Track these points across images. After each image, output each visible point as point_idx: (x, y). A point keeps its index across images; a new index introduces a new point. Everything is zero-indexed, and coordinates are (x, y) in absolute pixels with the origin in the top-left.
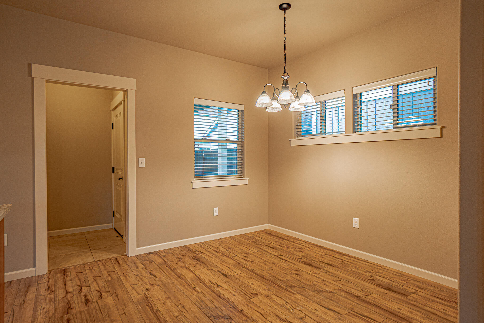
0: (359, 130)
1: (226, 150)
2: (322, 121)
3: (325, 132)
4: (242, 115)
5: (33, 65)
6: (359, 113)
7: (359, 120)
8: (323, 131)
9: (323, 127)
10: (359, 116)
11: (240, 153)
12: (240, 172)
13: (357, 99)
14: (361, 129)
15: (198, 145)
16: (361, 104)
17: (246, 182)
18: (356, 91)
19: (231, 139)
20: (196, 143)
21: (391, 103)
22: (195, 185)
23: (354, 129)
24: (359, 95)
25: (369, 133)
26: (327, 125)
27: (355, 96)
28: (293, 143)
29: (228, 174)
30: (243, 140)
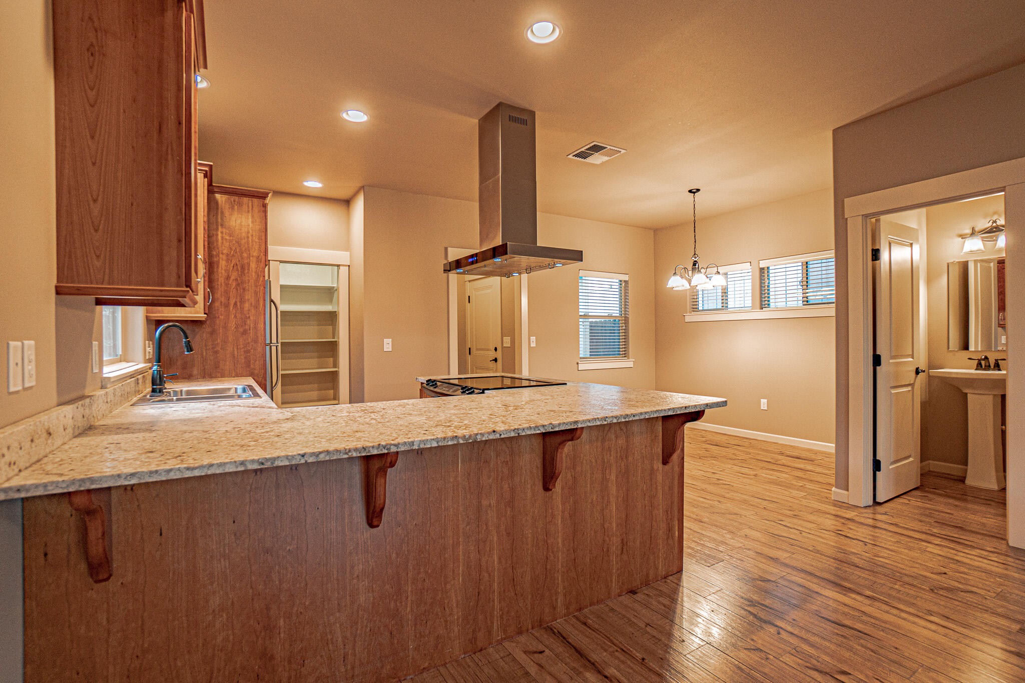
0: (767, 306)
1: (588, 323)
2: (724, 294)
3: (727, 307)
4: (626, 287)
5: (449, 249)
6: (766, 291)
7: (766, 299)
8: (725, 307)
9: (724, 301)
10: (766, 295)
11: (623, 331)
12: (624, 352)
13: (764, 273)
14: (768, 305)
15: (583, 322)
16: (769, 279)
17: (631, 364)
18: (763, 264)
19: (613, 315)
20: (581, 320)
21: (800, 279)
22: (581, 367)
23: (761, 305)
24: (766, 269)
25: (777, 310)
26: (729, 300)
27: (762, 269)
28: (688, 319)
29: (590, 355)
30: (627, 316)
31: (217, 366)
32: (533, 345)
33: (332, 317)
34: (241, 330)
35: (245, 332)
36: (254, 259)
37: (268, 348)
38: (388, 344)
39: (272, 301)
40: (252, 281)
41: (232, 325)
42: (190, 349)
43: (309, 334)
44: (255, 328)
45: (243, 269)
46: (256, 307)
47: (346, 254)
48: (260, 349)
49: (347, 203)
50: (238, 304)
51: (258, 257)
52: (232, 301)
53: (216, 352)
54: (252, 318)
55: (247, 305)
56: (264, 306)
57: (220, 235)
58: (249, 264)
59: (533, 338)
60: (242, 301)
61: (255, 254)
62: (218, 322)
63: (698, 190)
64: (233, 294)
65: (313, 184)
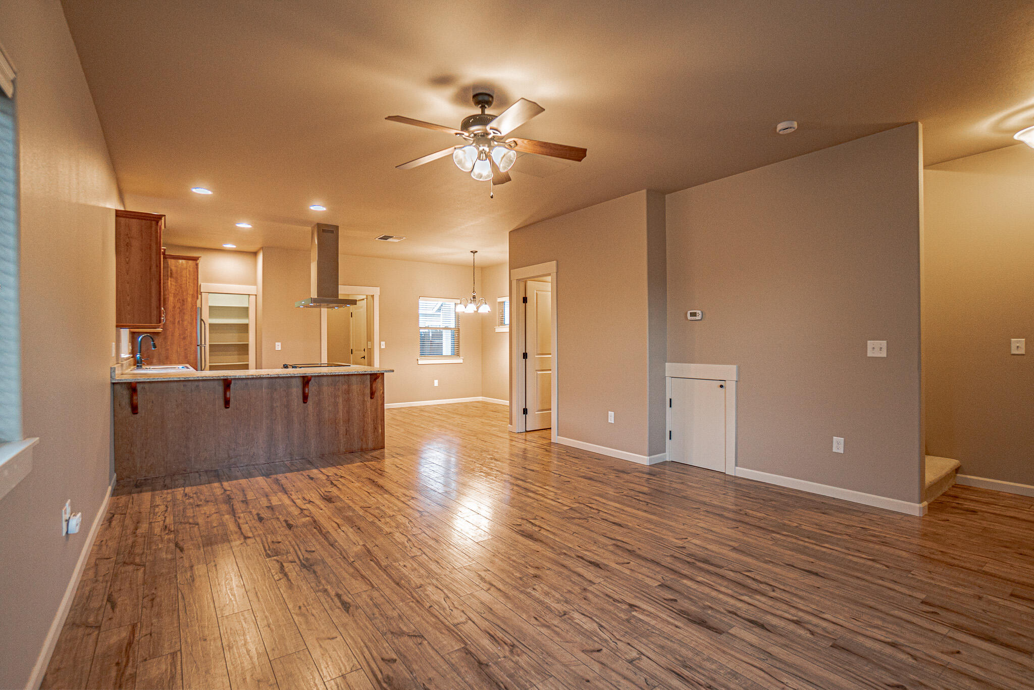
31: (167, 358)
32: (383, 347)
33: (245, 328)
34: (182, 337)
35: (184, 338)
36: (190, 296)
37: (199, 347)
38: (278, 346)
39: (202, 320)
40: (189, 308)
41: (177, 334)
42: (155, 347)
43: (232, 339)
44: (191, 336)
45: (183, 302)
46: (191, 324)
47: (254, 287)
48: (193, 348)
49: (255, 254)
50: (181, 322)
51: (192, 295)
52: (177, 321)
53: (167, 350)
54: (189, 330)
55: (186, 323)
56: (196, 323)
57: (169, 282)
58: (187, 299)
59: (383, 343)
60: (183, 321)
61: (191, 293)
62: (168, 332)
63: (476, 252)
64: (177, 316)
65: (229, 246)
